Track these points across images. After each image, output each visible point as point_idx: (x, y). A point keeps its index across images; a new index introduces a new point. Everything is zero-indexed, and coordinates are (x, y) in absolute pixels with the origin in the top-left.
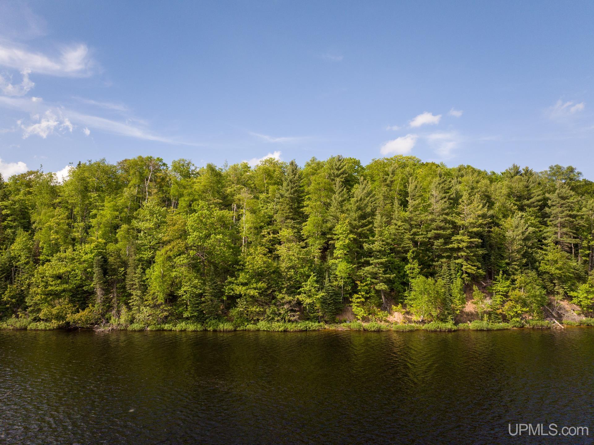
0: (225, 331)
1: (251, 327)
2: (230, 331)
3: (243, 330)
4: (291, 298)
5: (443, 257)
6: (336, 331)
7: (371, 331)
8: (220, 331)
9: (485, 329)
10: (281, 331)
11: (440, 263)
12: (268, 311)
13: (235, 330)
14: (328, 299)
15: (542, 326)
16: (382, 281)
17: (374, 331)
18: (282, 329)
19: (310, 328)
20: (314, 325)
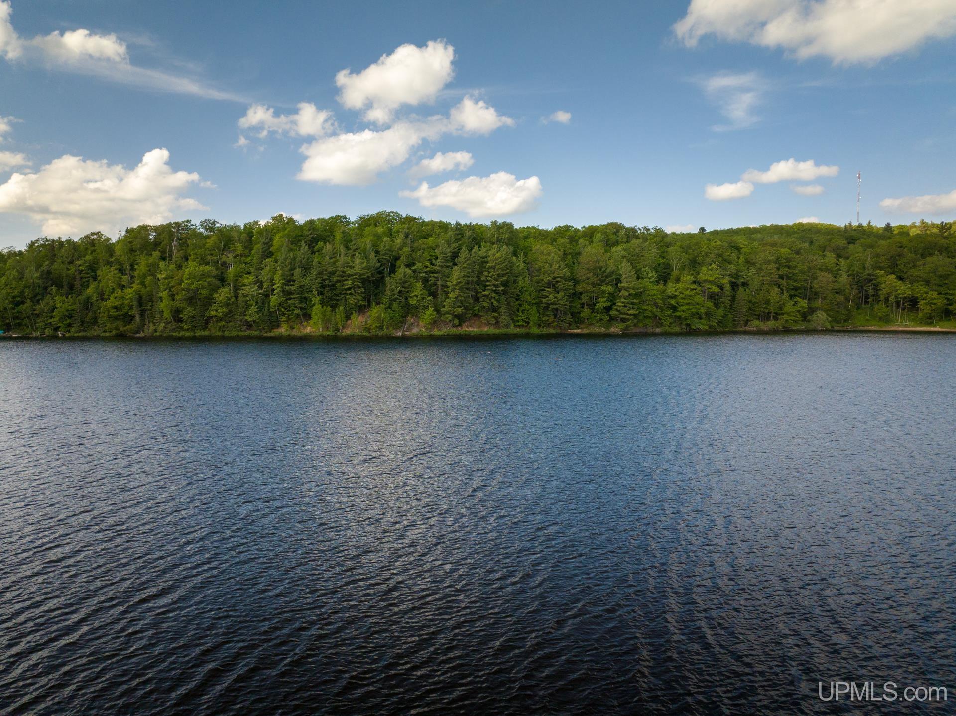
4: (242, 318)
5: (342, 294)
11: (340, 298)
12: (229, 325)
14: (266, 319)
16: (298, 308)
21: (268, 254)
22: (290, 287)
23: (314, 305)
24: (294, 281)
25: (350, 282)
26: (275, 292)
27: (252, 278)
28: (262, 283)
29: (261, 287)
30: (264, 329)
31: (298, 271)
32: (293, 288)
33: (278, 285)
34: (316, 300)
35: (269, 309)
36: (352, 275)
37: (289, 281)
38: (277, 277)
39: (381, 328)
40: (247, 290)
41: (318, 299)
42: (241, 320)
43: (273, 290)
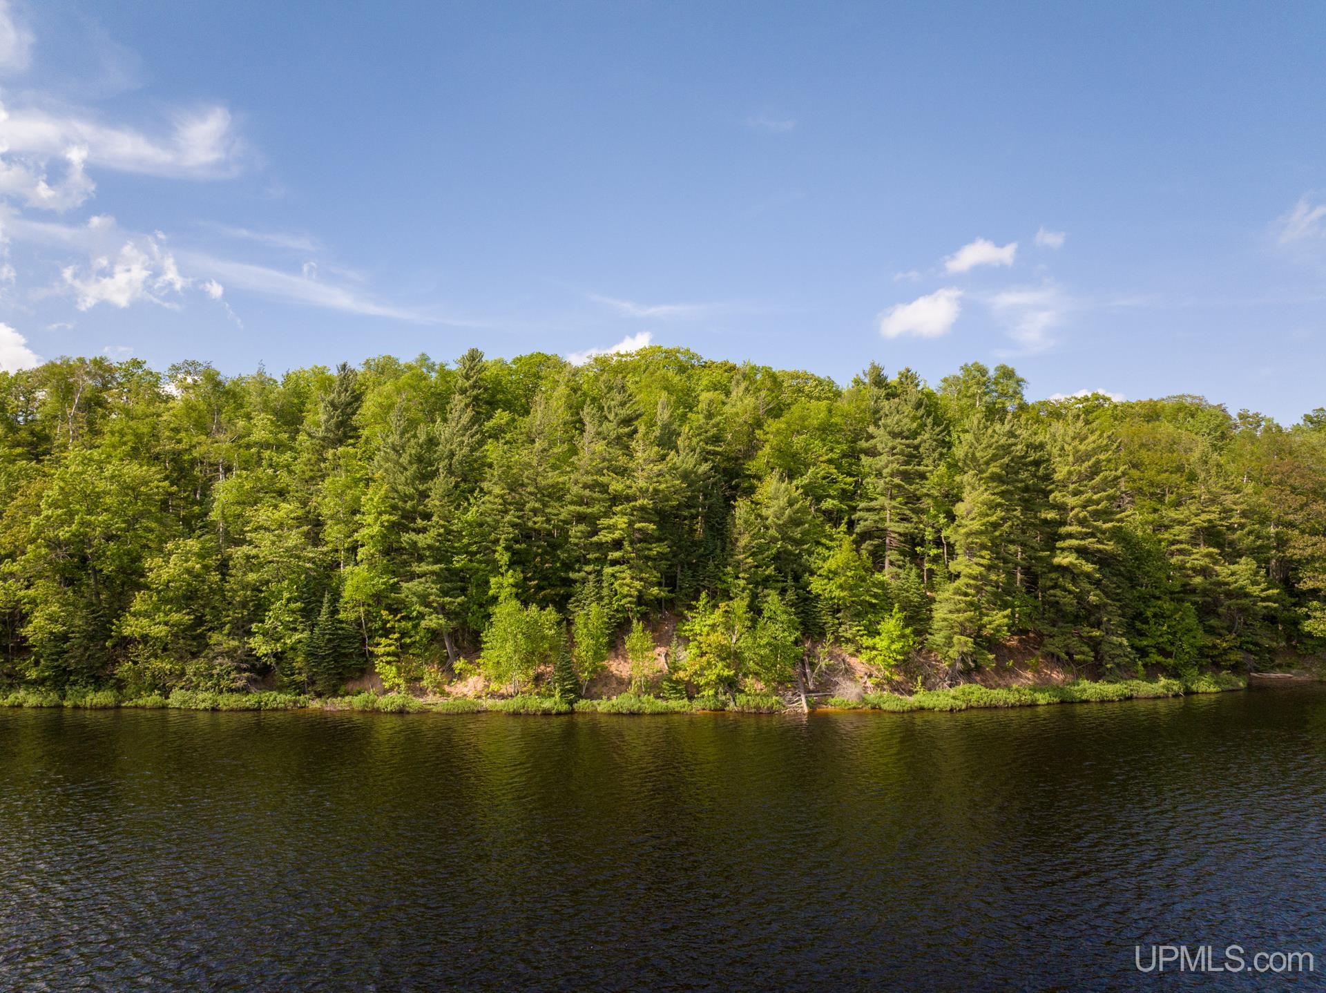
0: (94, 708)
1: (154, 699)
2: (105, 708)
3: (136, 707)
4: (236, 643)
5: (588, 562)
6: (322, 711)
7: (386, 713)
8: (85, 708)
9: (624, 712)
10: (205, 710)
11: (582, 574)
12: (190, 669)
13: (118, 707)
14: (320, 648)
15: (757, 707)
16: (436, 611)
17: (392, 713)
18: (207, 704)
19: (266, 704)
20: (281, 699)
21: (344, 430)
22: (413, 536)
23: (494, 599)
24: (427, 516)
25: (621, 521)
26: (362, 553)
27: (287, 509)
28: (318, 524)
29: (315, 539)
30: (312, 682)
31: (439, 485)
32: (423, 540)
33: (371, 527)
34: (503, 583)
35: (335, 612)
36: (629, 499)
37: (409, 516)
38: (372, 498)
39: (731, 685)
40: (265, 546)
41: (509, 579)
42: (230, 654)
43: (353, 549)
